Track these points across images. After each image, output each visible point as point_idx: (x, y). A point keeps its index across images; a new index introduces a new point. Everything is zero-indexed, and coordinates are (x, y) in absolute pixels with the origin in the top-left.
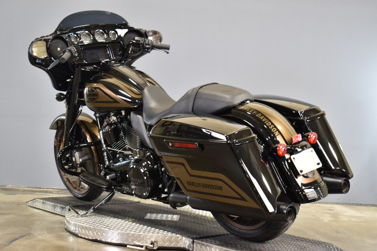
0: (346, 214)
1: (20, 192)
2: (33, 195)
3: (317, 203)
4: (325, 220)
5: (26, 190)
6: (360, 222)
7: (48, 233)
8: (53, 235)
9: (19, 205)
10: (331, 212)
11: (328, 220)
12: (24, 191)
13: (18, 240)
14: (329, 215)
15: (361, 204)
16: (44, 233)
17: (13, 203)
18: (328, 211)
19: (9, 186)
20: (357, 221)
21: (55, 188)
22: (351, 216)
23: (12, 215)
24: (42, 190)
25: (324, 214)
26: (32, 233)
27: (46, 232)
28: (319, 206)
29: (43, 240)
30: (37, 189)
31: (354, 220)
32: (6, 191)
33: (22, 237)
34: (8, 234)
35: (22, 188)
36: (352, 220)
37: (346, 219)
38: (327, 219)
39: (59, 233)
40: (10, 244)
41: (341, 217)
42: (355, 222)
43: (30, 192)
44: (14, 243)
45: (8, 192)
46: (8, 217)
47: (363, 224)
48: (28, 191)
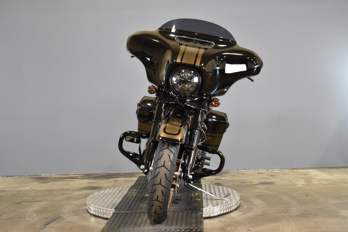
0: (318, 178)
1: (52, 180)
2: (62, 182)
3: (296, 169)
4: (299, 184)
5: (57, 177)
6: (329, 184)
7: (74, 215)
8: (78, 217)
9: (51, 192)
10: (306, 177)
11: (302, 185)
12: (55, 178)
13: (51, 223)
14: (303, 180)
15: (332, 167)
16: (71, 216)
17: (47, 190)
18: (303, 176)
19: (43, 175)
20: (326, 183)
21: (80, 174)
22: (321, 179)
23: (46, 202)
24: (69, 176)
25: (299, 179)
26: (62, 216)
27: (73, 215)
28: (297, 172)
29: (70, 222)
30: (66, 176)
31: (323, 182)
32: (41, 180)
33: (54, 220)
34: (43, 218)
35: (54, 175)
36: (322, 182)
37: (317, 183)
38: (301, 183)
39: (83, 215)
40: (45, 227)
41: (314, 180)
42: (324, 184)
43: (60, 179)
44: (48, 226)
45: (43, 181)
46: (43, 203)
47: (330, 186)
48: (58, 178)
